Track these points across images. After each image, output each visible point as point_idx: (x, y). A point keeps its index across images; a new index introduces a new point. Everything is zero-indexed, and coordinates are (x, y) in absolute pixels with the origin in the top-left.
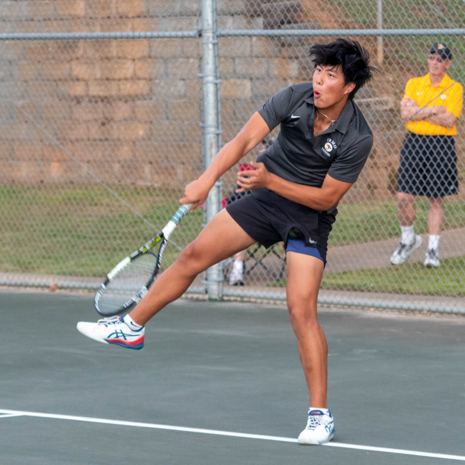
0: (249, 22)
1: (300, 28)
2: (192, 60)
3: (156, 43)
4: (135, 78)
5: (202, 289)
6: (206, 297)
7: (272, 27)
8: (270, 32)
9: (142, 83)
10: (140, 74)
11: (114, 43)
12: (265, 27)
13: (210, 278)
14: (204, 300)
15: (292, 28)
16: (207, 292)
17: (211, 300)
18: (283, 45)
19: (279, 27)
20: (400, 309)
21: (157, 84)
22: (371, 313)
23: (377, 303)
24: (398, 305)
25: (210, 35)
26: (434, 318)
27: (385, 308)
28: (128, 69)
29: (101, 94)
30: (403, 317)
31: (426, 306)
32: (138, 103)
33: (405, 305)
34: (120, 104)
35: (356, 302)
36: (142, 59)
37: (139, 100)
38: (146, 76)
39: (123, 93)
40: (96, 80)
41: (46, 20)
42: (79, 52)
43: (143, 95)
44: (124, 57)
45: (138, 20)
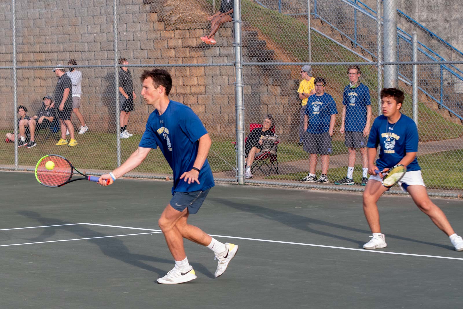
0: (251, 59)
1: (274, 62)
2: (224, 77)
3: (208, 68)
4: (198, 85)
5: (236, 180)
6: (238, 183)
7: (261, 61)
8: (260, 63)
9: (201, 87)
10: (200, 83)
12: (258, 62)
13: (239, 175)
14: (236, 184)
15: (271, 62)
16: (238, 181)
17: (239, 184)
19: (264, 61)
20: (326, 189)
21: (208, 87)
22: (313, 190)
23: (315, 186)
24: (325, 187)
25: (239, 65)
26: (341, 192)
27: (319, 188)
28: (195, 81)
29: (183, 92)
30: (327, 192)
31: (337, 187)
32: (200, 96)
33: (328, 187)
34: (192, 97)
35: (305, 185)
36: (201, 76)
37: (200, 94)
38: (203, 84)
39: (193, 91)
40: (181, 86)
41: (157, 58)
42: (173, 73)
43: (202, 92)
44: (193, 76)
45: (200, 58)
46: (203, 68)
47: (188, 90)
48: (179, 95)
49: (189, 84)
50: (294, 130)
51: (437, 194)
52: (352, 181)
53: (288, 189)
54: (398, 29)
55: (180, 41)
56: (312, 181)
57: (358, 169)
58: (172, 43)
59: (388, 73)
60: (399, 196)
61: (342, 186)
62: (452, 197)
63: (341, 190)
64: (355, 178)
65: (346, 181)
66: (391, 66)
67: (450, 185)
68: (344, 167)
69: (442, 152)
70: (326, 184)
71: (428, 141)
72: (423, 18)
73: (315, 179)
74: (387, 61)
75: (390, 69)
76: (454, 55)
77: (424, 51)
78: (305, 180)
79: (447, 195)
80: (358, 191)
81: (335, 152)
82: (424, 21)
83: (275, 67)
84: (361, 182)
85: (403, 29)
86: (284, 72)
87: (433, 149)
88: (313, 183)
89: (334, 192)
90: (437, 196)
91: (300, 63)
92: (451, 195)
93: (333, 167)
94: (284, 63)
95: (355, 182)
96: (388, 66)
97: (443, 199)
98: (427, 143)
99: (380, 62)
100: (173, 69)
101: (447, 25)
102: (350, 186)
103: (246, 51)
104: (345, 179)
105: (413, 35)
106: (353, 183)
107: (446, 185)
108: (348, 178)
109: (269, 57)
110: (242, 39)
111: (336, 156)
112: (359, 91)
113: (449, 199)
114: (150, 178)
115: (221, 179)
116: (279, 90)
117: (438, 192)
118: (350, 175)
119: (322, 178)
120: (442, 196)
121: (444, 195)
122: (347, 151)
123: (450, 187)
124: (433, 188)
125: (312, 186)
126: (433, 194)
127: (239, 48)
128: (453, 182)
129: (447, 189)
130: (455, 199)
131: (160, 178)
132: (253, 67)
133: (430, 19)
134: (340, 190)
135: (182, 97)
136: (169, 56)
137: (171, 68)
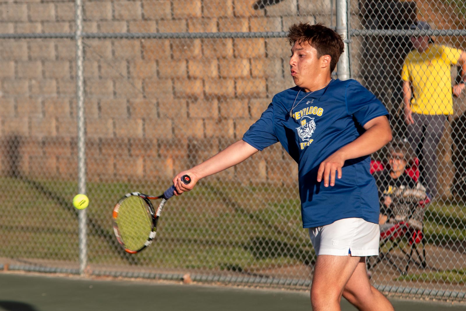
3: (272, 42)
7: (386, 28)
11: (229, 44)
12: (380, 27)
19: (393, 28)
29: (216, 92)
32: (253, 100)
34: (236, 101)
36: (258, 58)
37: (256, 97)
38: (261, 74)
39: (239, 91)
40: (212, 78)
41: (162, 19)
42: (197, 51)
43: (258, 93)
44: (241, 57)
45: (253, 20)
46: (261, 41)
47: (229, 88)
48: (207, 97)
49: (232, 74)
53: (450, 303)
100: (197, 42)
114: (149, 278)
131: (171, 279)
135: (216, 103)
136: (189, 15)
137: (192, 42)
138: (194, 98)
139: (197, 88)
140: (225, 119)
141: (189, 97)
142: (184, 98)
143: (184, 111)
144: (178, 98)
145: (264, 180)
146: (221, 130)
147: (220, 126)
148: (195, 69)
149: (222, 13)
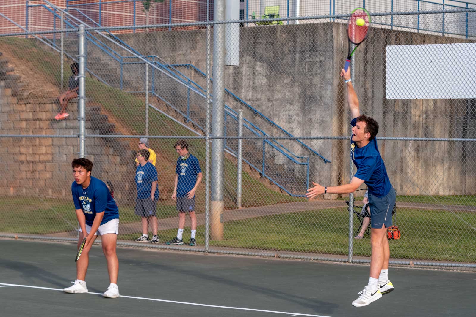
0: (93, 132)
1: (114, 134)
2: (69, 147)
3: (55, 139)
4: (46, 154)
7: (103, 134)
8: (101, 136)
9: (49, 156)
10: (48, 152)
11: (37, 140)
12: (100, 134)
15: (111, 134)
18: (107, 141)
19: (106, 134)
20: (158, 248)
21: (55, 156)
22: (146, 250)
23: (148, 245)
24: (157, 246)
25: (82, 137)
26: (171, 251)
27: (152, 247)
28: (43, 150)
29: (32, 160)
30: (159, 251)
31: (168, 247)
32: (47, 164)
33: (160, 246)
34: (40, 164)
35: (140, 245)
36: (49, 146)
37: (48, 162)
38: (51, 153)
39: (41, 159)
40: (30, 154)
41: (10, 129)
42: (24, 142)
43: (49, 161)
44: (42, 145)
45: (48, 130)
46: (51, 139)
47: (37, 158)
48: (28, 162)
49: (38, 153)
50: (131, 195)
51: (256, 254)
52: (181, 241)
53: (124, 248)
54: (226, 107)
55: (31, 114)
56: (146, 241)
57: (187, 231)
58: (24, 116)
59: (215, 146)
60: (223, 255)
61: (172, 246)
62: (270, 256)
63: (172, 249)
64: (184, 239)
65: (176, 242)
66: (218, 140)
67: (268, 246)
68: (174, 229)
69: (261, 217)
70: (158, 244)
71: (249, 206)
72: (248, 98)
73: (148, 239)
74: (215, 136)
75: (217, 142)
76: (275, 130)
77: (249, 127)
78: (140, 240)
79: (266, 255)
80: (187, 250)
81: (166, 215)
82: (249, 100)
83: (115, 139)
84: (189, 242)
85: (231, 107)
86: (123, 143)
87: (253, 214)
88: (146, 243)
89: (165, 251)
90: (257, 256)
91: (137, 136)
92: (269, 255)
93: (165, 228)
94: (123, 136)
95: (184, 242)
96: (215, 140)
97: (262, 258)
98: (249, 208)
99: (208, 136)
100: (24, 139)
101: (270, 104)
102: (180, 246)
103: (90, 124)
104: (175, 240)
105: (239, 112)
106: (183, 243)
107: (265, 246)
108: (177, 239)
109: (110, 130)
110: (86, 114)
111: (167, 219)
112: (189, 162)
113: (267, 258)
115: (64, 238)
116: (118, 159)
117: (258, 252)
118: (180, 236)
119: (155, 239)
120: (261, 256)
121: (263, 254)
122: (177, 215)
123: (268, 248)
124: (253, 249)
125: (145, 245)
126: (253, 254)
127: (82, 121)
128: (271, 243)
129: (266, 249)
130: (272, 259)
131: (10, 237)
132: (96, 138)
133: (254, 98)
134: (170, 249)
135: (31, 164)
136: (21, 128)
137: (22, 139)
138: (22, 162)
139: (23, 158)
140: (35, 171)
141: (21, 162)
142: (18, 162)
143: (18, 168)
144: (16, 162)
145: (51, 197)
146: (33, 176)
147: (33, 174)
148: (23, 150)
149: (34, 127)
